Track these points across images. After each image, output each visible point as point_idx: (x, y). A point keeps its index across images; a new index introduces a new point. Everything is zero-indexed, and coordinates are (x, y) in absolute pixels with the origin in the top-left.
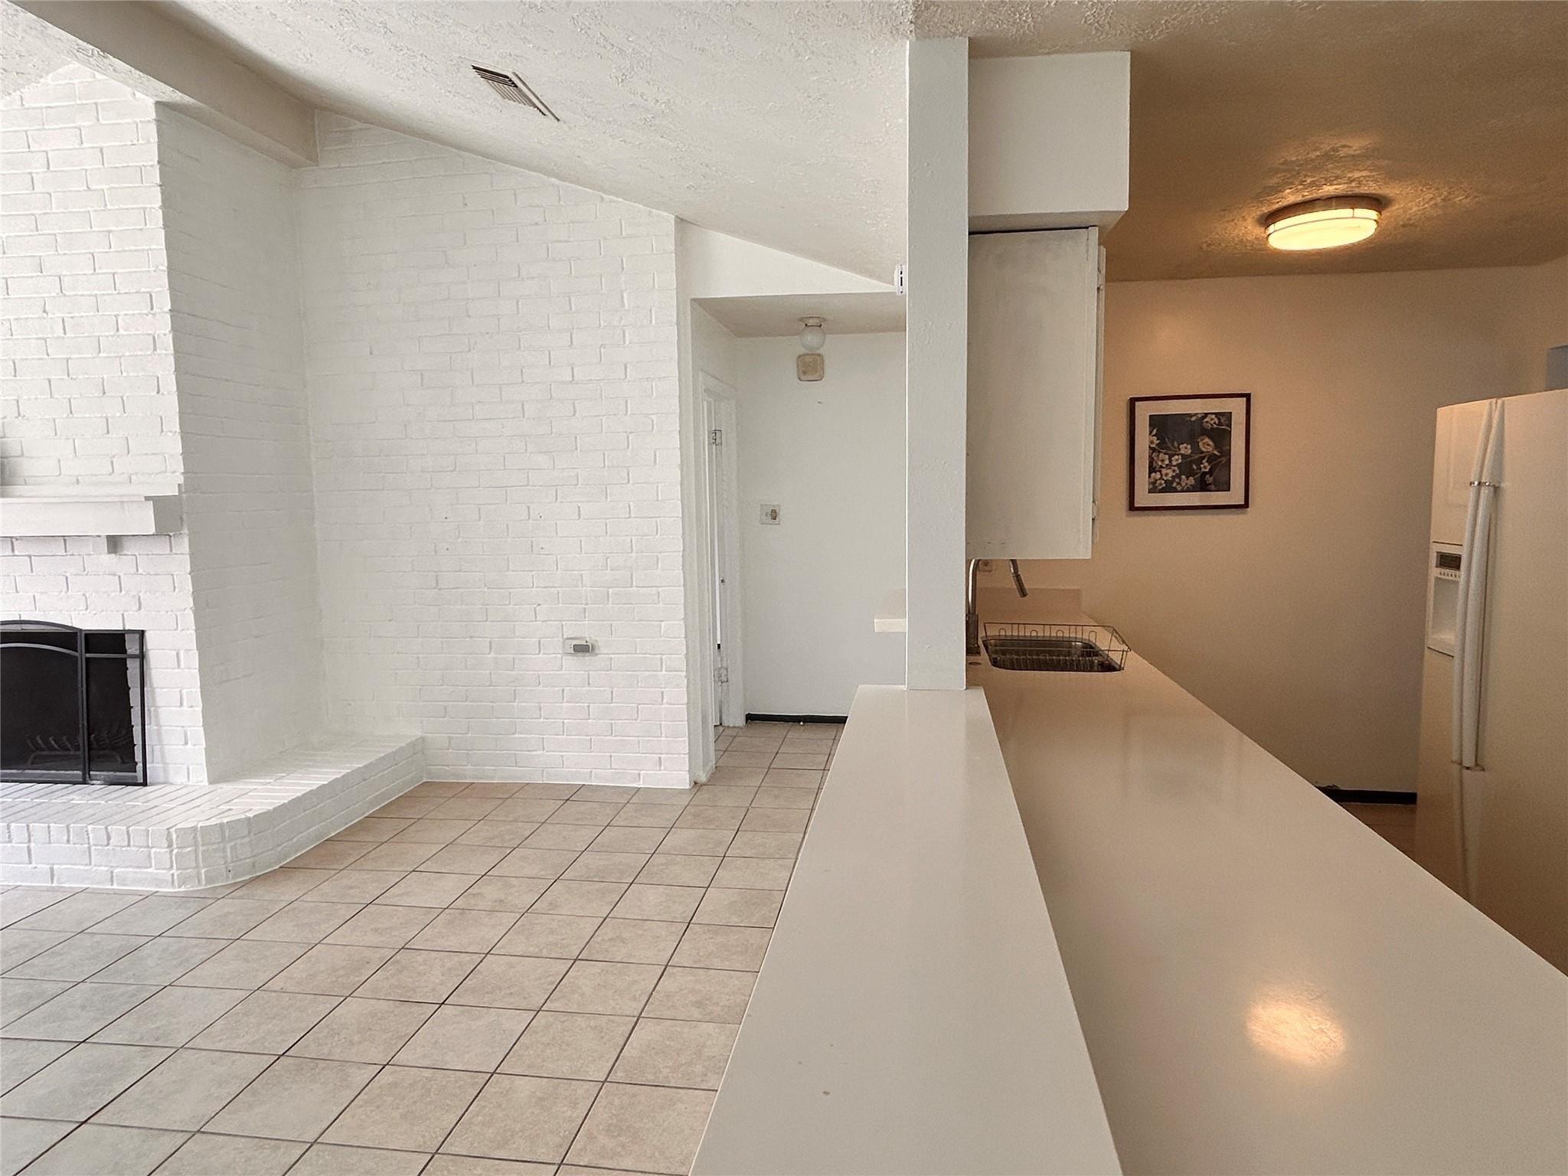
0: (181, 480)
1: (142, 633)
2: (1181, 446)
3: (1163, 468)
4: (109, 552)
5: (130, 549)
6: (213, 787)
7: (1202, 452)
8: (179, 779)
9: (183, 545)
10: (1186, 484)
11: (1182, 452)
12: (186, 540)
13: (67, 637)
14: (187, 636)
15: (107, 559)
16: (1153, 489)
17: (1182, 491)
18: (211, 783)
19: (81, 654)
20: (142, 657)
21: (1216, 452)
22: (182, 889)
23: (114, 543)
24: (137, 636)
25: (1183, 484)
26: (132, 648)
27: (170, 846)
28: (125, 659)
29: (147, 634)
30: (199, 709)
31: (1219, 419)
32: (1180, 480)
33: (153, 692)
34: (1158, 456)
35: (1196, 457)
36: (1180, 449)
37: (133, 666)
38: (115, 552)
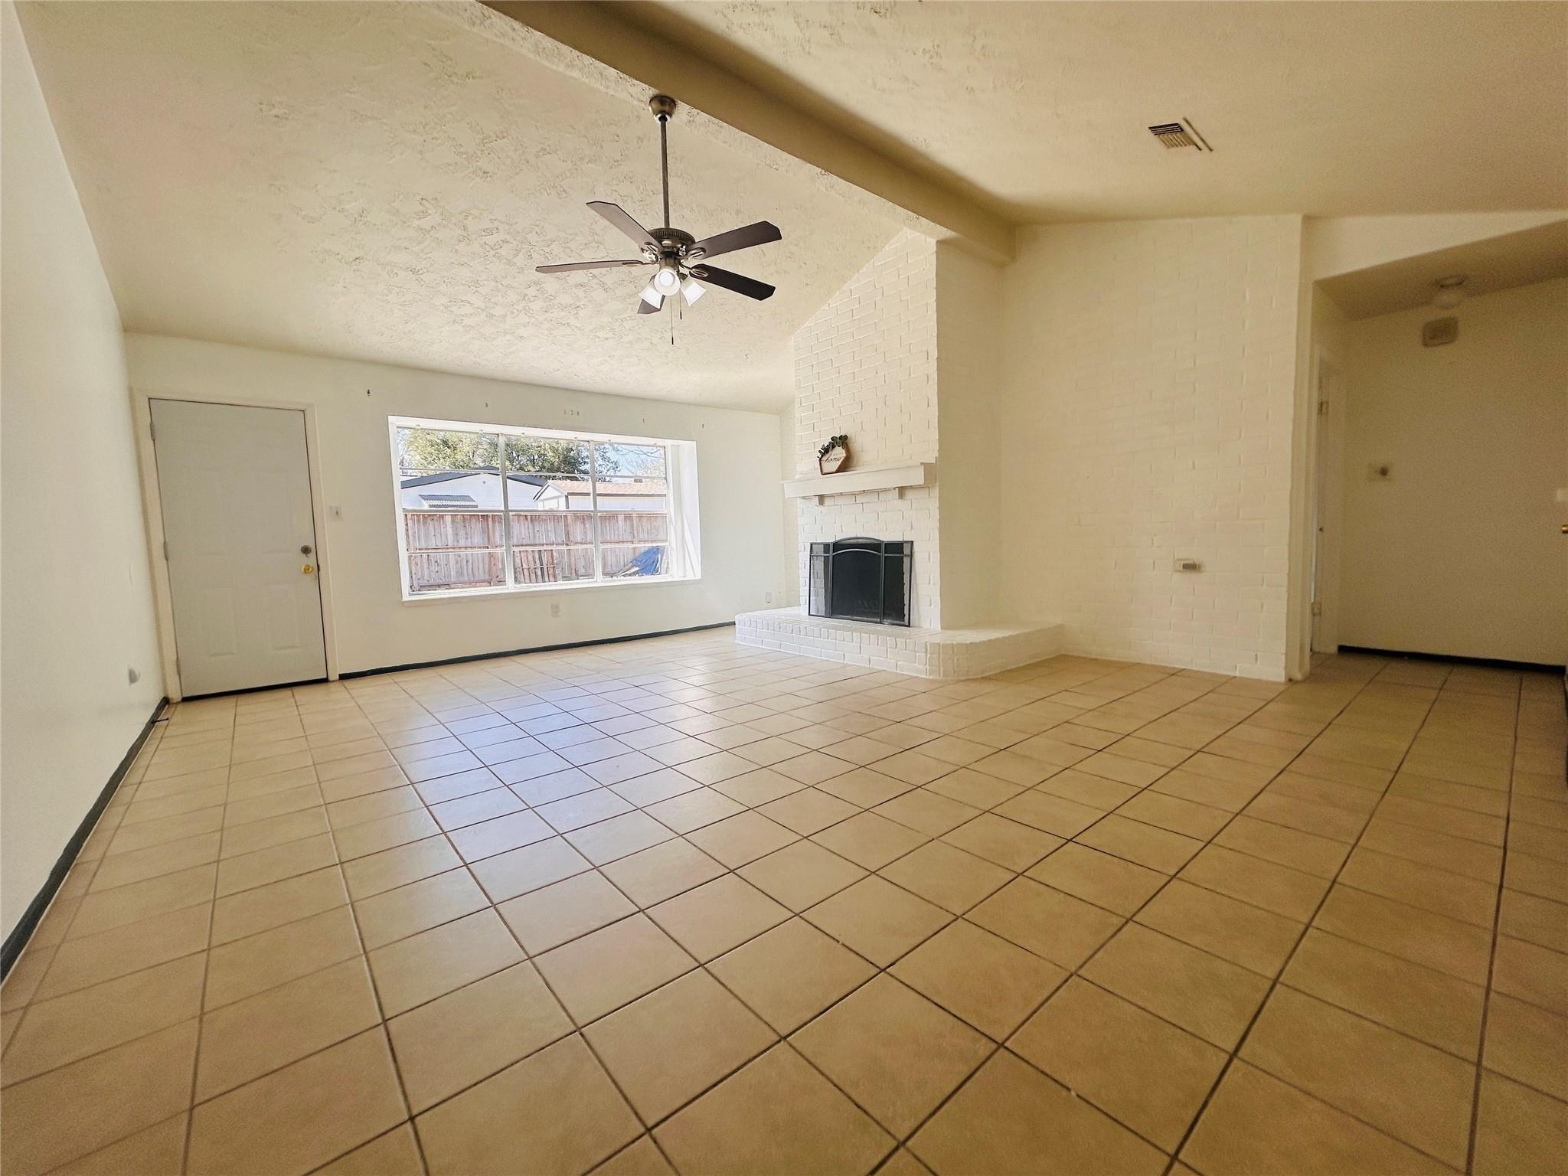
0: (937, 455)
1: (912, 542)
4: (899, 498)
5: (909, 494)
6: (944, 631)
8: (925, 625)
9: (936, 492)
12: (938, 490)
13: (876, 545)
14: (934, 546)
15: (898, 503)
18: (942, 629)
19: (883, 554)
20: (911, 556)
22: (931, 677)
23: (902, 491)
24: (909, 545)
26: (906, 551)
27: (926, 652)
28: (903, 557)
29: (915, 545)
30: (939, 586)
33: (916, 576)
37: (906, 560)
38: (901, 498)
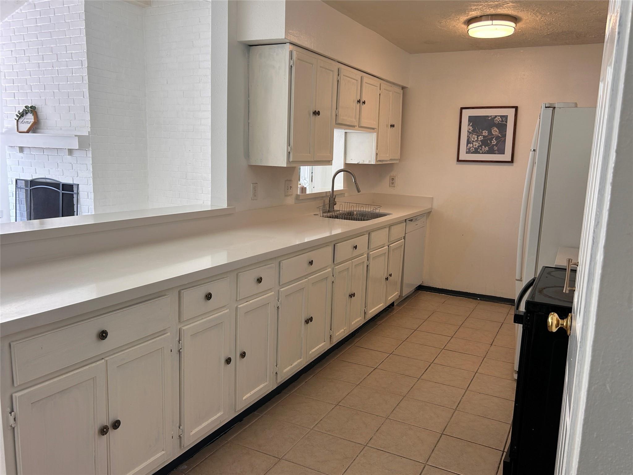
0: (89, 130)
2: (483, 132)
3: (474, 142)
4: (69, 155)
5: (76, 154)
7: (493, 135)
10: (484, 150)
11: (484, 134)
12: (89, 152)
13: (57, 185)
14: (90, 188)
15: (69, 158)
16: (469, 152)
17: (482, 153)
19: (61, 191)
20: (78, 193)
21: (499, 135)
23: (70, 151)
24: (77, 186)
25: (483, 150)
26: (75, 190)
28: (73, 194)
29: (80, 186)
31: (502, 119)
32: (482, 148)
33: (81, 206)
34: (472, 136)
35: (490, 137)
36: (482, 133)
37: (75, 196)
38: (71, 155)
